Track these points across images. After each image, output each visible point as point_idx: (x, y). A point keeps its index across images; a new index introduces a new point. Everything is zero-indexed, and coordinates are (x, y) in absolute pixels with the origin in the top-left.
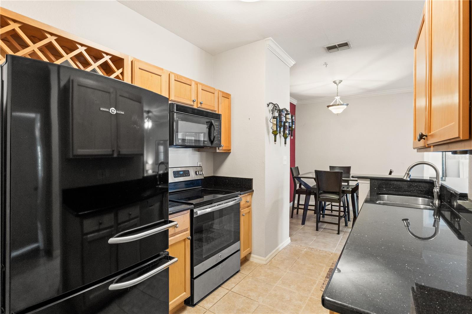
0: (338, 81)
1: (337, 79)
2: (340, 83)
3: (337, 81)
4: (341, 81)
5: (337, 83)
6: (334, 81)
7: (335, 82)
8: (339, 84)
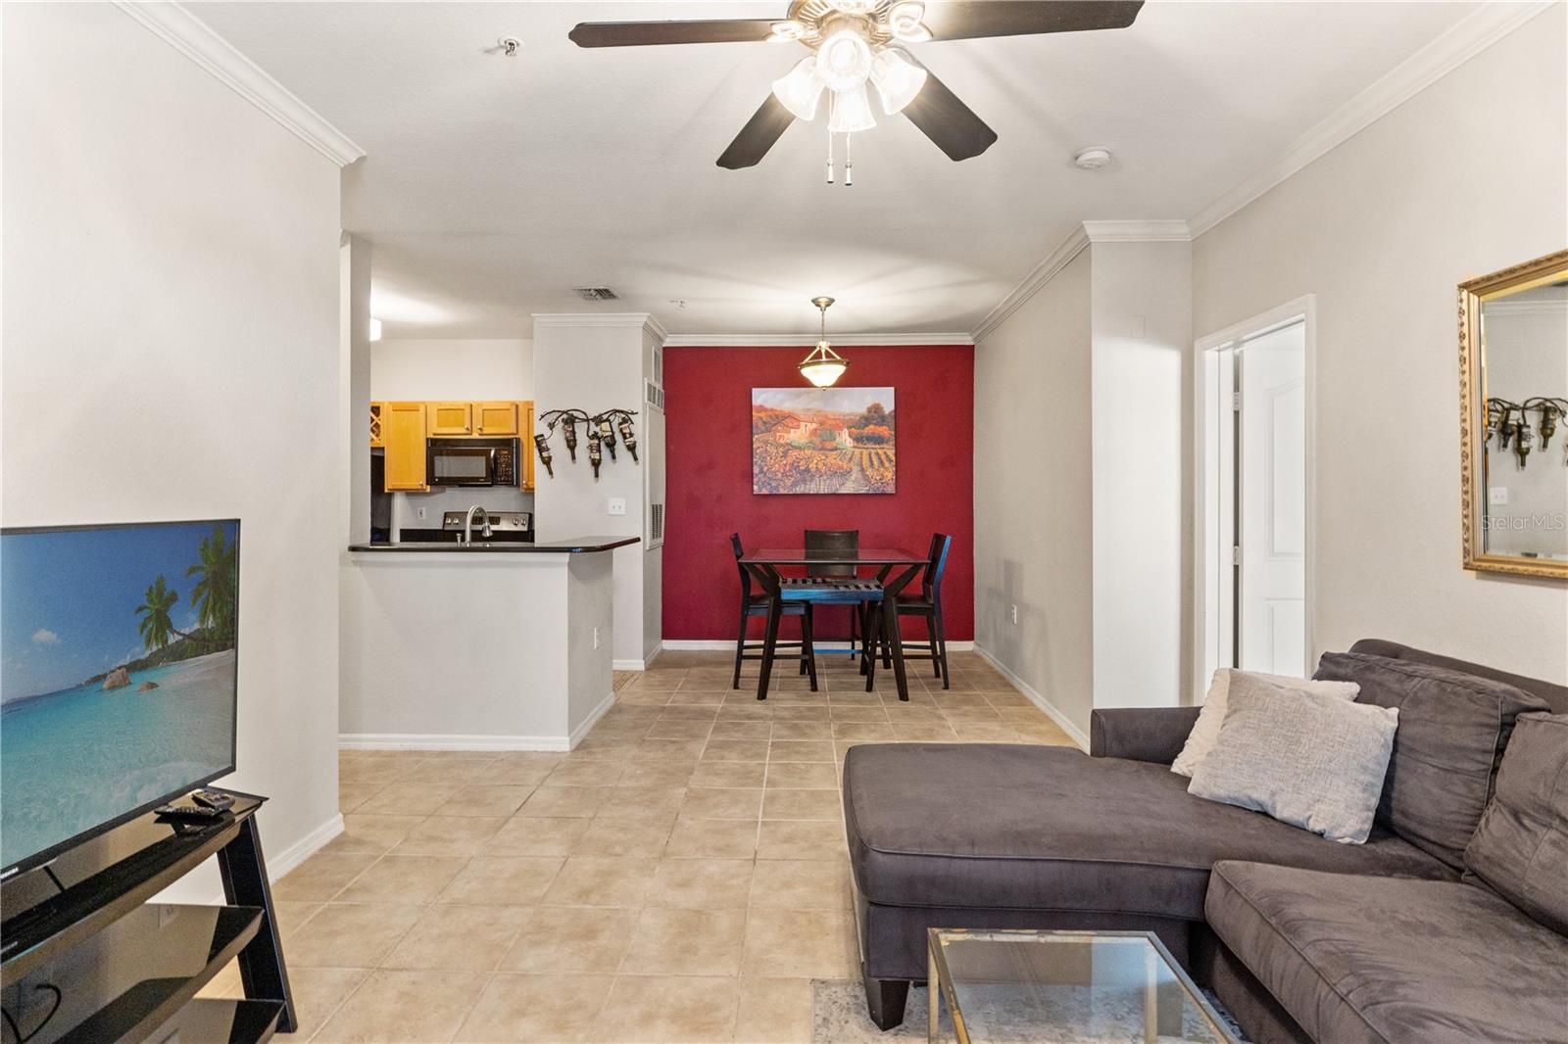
0: (826, 300)
1: (823, 293)
2: (828, 305)
3: (820, 300)
4: (831, 302)
5: (823, 305)
6: (817, 299)
7: (816, 302)
8: (828, 308)
